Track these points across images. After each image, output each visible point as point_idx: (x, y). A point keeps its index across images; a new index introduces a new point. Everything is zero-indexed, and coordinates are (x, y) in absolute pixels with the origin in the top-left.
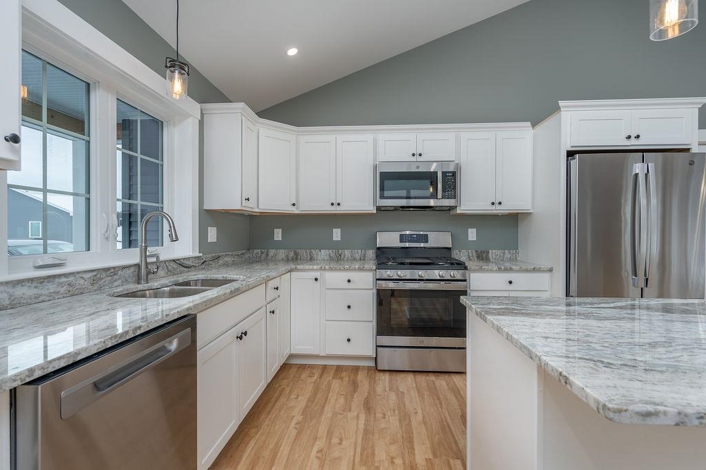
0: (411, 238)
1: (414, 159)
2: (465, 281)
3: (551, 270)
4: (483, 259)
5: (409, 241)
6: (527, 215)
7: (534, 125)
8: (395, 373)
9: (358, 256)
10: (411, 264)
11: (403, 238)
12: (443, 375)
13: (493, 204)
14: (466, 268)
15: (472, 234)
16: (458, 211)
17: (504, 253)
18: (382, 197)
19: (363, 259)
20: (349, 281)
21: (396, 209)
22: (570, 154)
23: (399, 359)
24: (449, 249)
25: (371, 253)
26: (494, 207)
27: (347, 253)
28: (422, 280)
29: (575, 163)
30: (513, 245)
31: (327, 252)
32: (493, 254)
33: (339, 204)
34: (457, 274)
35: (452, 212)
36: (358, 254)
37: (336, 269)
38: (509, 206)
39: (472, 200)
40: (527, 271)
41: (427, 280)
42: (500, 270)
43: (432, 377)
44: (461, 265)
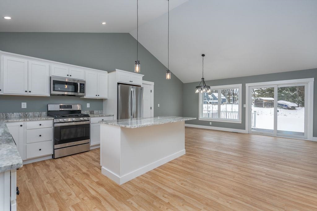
0: (64, 107)
1: (68, 77)
2: (89, 120)
3: (113, 115)
4: (92, 114)
5: (64, 108)
6: (106, 99)
7: (108, 73)
8: (63, 158)
9: (37, 115)
10: (69, 116)
11: (61, 107)
12: (82, 154)
13: (96, 95)
14: (89, 116)
15: (88, 105)
16: (85, 97)
17: (99, 112)
18: (54, 90)
19: (40, 116)
20: (40, 125)
21: (59, 95)
22: (118, 84)
23: (65, 152)
24: (81, 110)
25: (44, 113)
26: (97, 97)
27: (31, 114)
28: (74, 122)
29: (119, 86)
30: (102, 109)
31: (18, 114)
32: (95, 112)
33: (30, 92)
34: (86, 118)
35: (81, 98)
36: (37, 114)
37: (33, 120)
38: (101, 96)
39: (90, 94)
40: (107, 116)
41: (75, 121)
42: (100, 116)
43: (78, 155)
44: (87, 116)
